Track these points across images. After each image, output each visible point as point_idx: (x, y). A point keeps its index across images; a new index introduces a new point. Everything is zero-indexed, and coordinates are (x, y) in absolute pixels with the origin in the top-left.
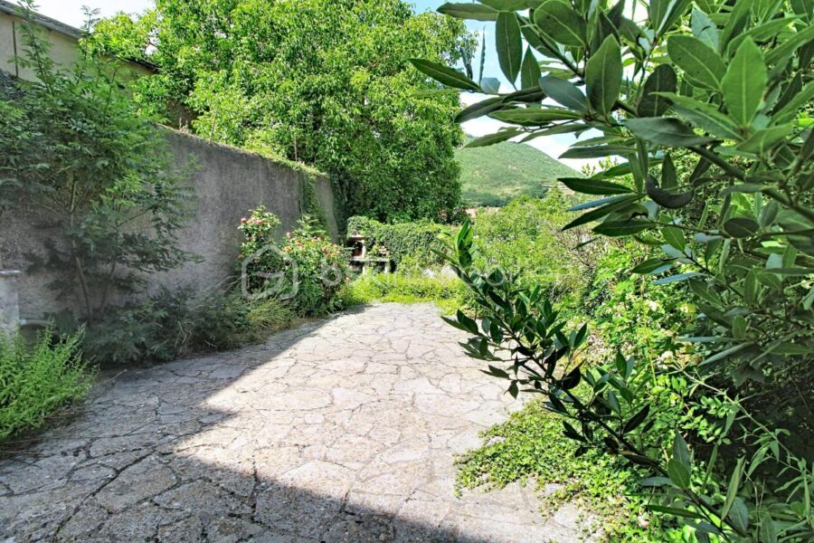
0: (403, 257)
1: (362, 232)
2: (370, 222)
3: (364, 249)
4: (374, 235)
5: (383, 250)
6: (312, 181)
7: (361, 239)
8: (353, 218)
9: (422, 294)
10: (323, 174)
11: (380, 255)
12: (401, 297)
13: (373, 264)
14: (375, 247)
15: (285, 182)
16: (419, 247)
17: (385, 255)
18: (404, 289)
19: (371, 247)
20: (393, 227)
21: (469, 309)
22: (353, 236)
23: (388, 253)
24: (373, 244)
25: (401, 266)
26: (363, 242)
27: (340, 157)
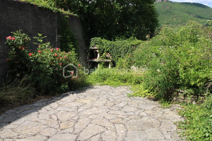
0: (119, 59)
1: (97, 46)
2: (102, 40)
3: (98, 55)
4: (104, 47)
5: (108, 55)
6: (67, 18)
7: (96, 49)
8: (93, 39)
9: (125, 81)
10: (76, 15)
11: (107, 58)
12: (112, 82)
13: (102, 63)
14: (104, 54)
15: (48, 18)
16: (128, 54)
17: (109, 58)
18: (115, 78)
19: (102, 54)
20: (114, 43)
21: (149, 92)
22: (93, 48)
23: (111, 57)
24: (104, 52)
25: (118, 64)
26: (98, 51)
27: (84, 5)
